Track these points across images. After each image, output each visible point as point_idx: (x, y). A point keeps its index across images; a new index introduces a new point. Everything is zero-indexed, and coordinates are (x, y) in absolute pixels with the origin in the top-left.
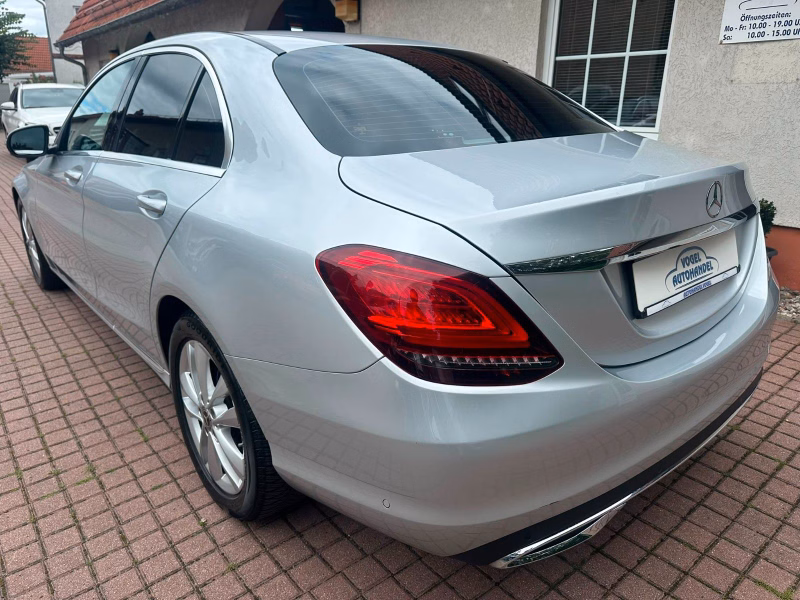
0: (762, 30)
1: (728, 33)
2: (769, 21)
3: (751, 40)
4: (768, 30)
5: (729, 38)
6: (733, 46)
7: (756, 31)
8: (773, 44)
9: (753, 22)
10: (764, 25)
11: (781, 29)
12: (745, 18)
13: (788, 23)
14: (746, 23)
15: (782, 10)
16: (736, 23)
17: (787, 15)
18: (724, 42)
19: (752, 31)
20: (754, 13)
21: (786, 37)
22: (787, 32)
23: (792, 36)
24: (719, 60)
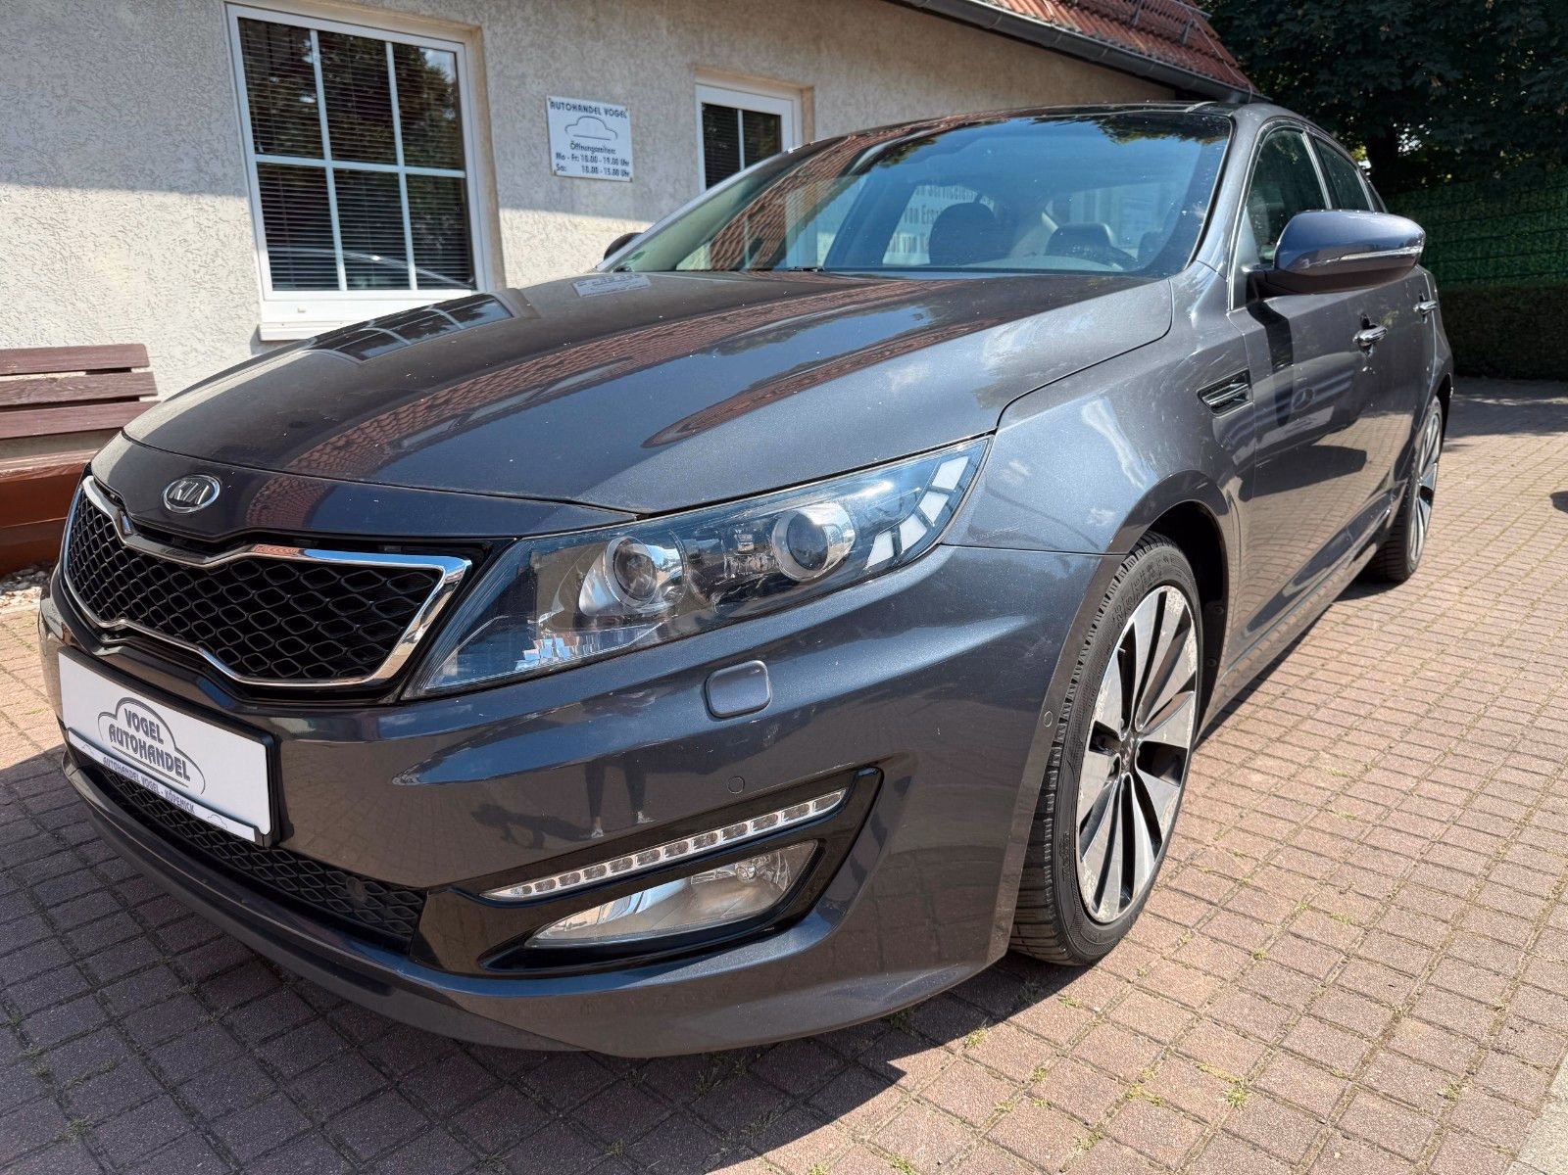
0: (594, 165)
1: (562, 163)
2: (600, 156)
3: (585, 175)
4: (601, 165)
5: (562, 168)
6: (569, 180)
7: (590, 165)
8: (607, 183)
9: (584, 153)
10: (594, 159)
11: (612, 167)
12: (577, 146)
13: (615, 162)
14: (578, 153)
15: (609, 145)
16: (567, 152)
17: (613, 151)
18: (559, 173)
19: (585, 164)
20: (584, 142)
21: (615, 177)
22: (616, 172)
23: (620, 177)
24: (557, 196)
